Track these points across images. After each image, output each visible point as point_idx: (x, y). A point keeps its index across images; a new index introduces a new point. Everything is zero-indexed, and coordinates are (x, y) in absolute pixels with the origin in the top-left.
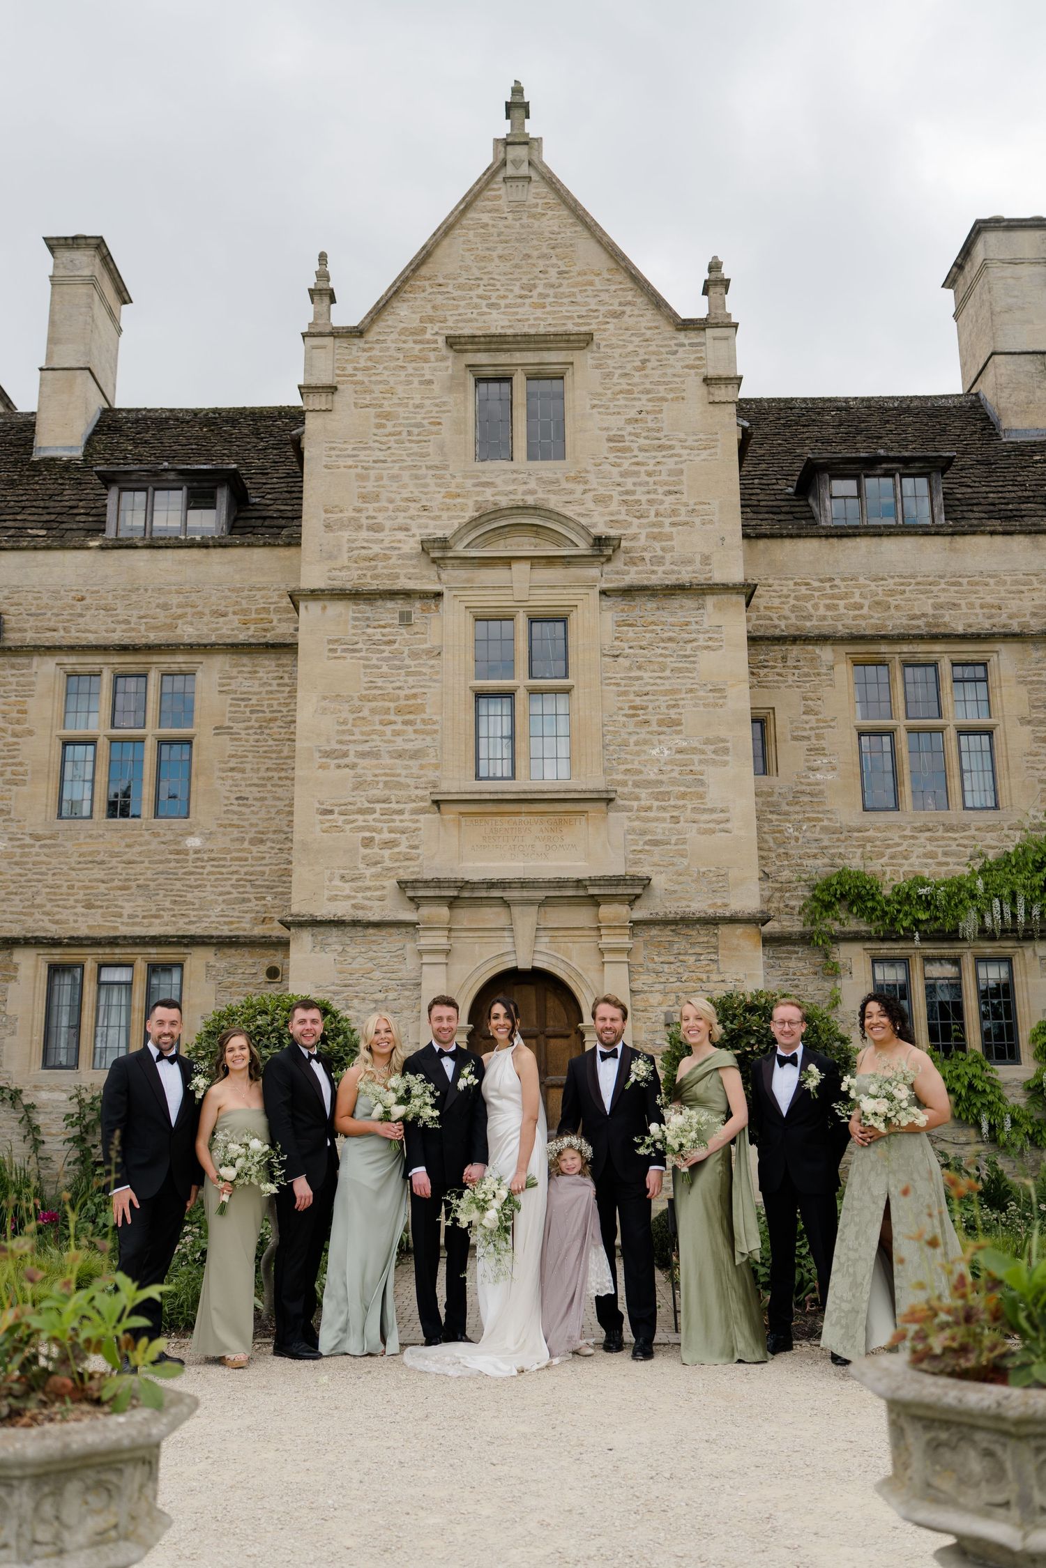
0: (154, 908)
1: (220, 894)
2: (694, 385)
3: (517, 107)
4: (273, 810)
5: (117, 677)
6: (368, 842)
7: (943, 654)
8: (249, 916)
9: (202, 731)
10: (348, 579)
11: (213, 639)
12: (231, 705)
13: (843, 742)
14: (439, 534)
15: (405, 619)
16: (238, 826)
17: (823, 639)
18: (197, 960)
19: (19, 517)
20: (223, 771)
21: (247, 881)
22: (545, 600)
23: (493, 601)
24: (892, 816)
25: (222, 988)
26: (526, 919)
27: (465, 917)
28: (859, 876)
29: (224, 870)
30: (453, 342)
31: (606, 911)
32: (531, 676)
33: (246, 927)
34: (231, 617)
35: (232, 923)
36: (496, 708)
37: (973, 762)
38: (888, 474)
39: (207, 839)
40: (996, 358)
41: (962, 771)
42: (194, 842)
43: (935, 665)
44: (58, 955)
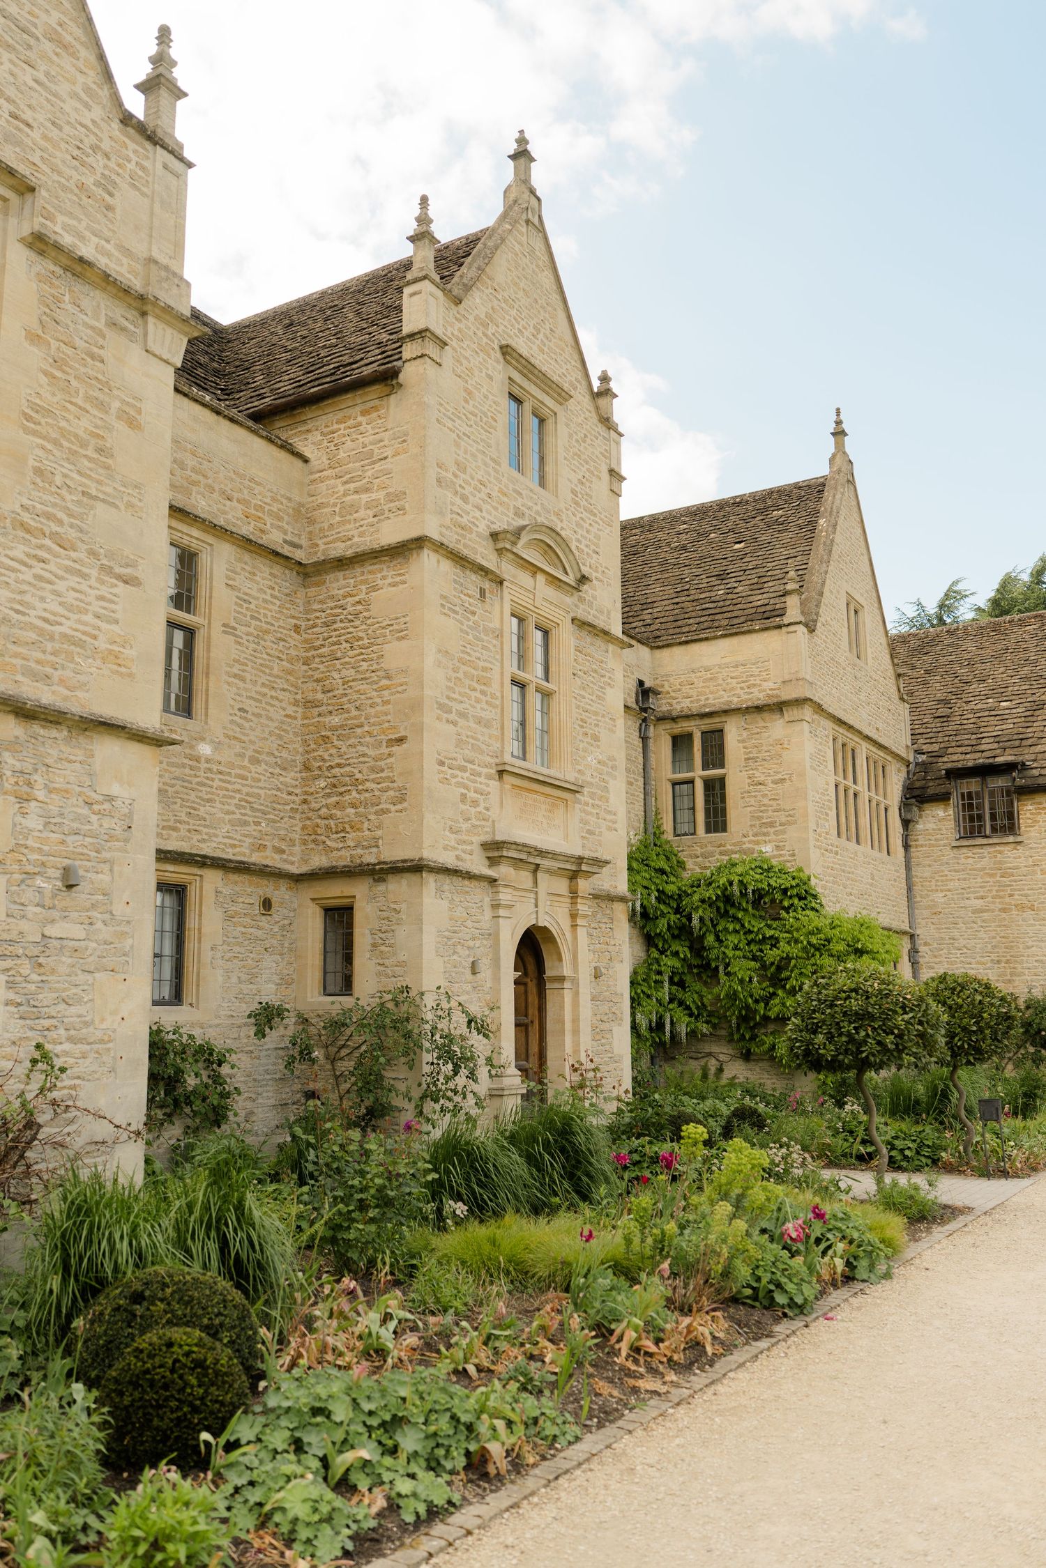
0: (172, 818)
1: (228, 813)
4: (267, 730)
6: (464, 798)
8: (247, 840)
9: (206, 624)
11: (222, 522)
12: (236, 604)
14: (500, 524)
15: (482, 595)
16: (240, 741)
18: (209, 884)
20: (228, 674)
21: (247, 801)
22: (546, 612)
23: (523, 600)
25: (229, 917)
26: (543, 885)
29: (230, 787)
30: (506, 350)
33: (246, 853)
34: (235, 503)
35: (234, 846)
36: (515, 695)
39: (216, 748)
42: (205, 749)
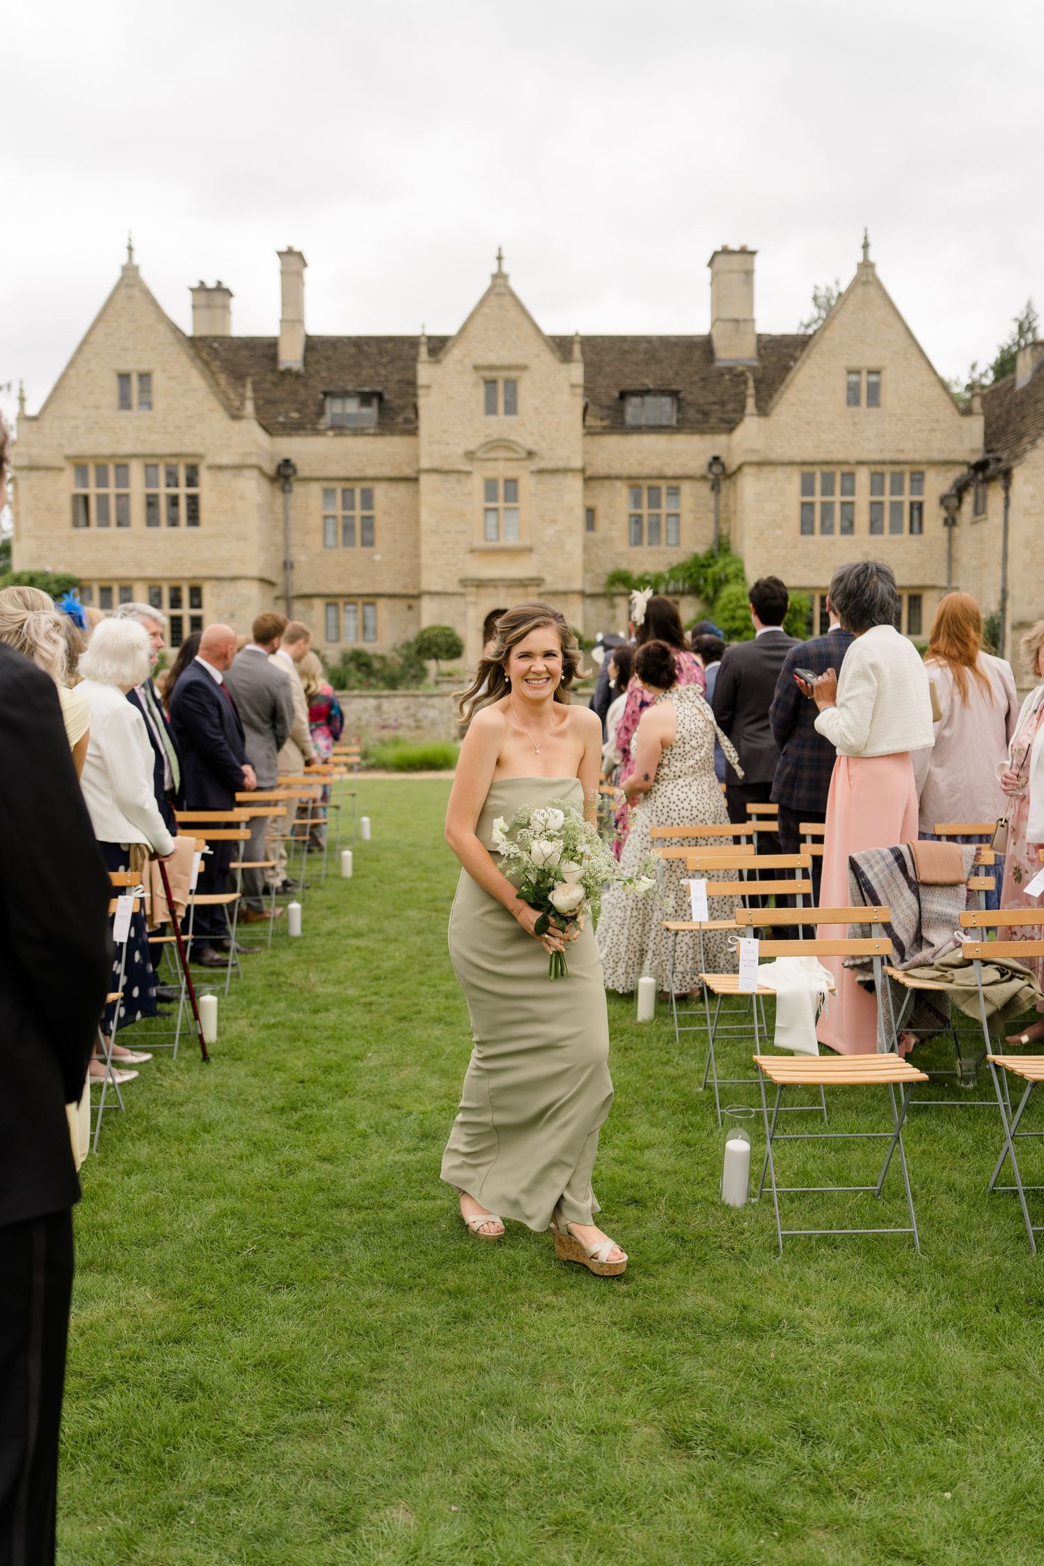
0: (364, 583)
2: (566, 388)
3: (500, 258)
4: (408, 545)
5: (344, 491)
6: (448, 564)
7: (664, 485)
8: (400, 585)
9: (378, 512)
10: (437, 464)
11: (380, 475)
12: (389, 503)
13: (623, 520)
14: (471, 447)
15: (459, 481)
16: (394, 551)
17: (617, 478)
18: (381, 603)
19: (286, 405)
20: (388, 529)
21: (399, 572)
22: (510, 474)
23: (491, 474)
24: (638, 549)
25: (391, 613)
26: (502, 592)
27: (482, 591)
28: (625, 572)
29: (389, 568)
30: (477, 368)
31: (531, 589)
32: (506, 501)
33: (398, 589)
34: (387, 465)
35: (394, 588)
36: (492, 515)
37: (672, 527)
38: (655, 395)
39: (382, 556)
40: (719, 323)
41: (667, 532)
42: (377, 557)
43: (658, 489)
44: (329, 600)
